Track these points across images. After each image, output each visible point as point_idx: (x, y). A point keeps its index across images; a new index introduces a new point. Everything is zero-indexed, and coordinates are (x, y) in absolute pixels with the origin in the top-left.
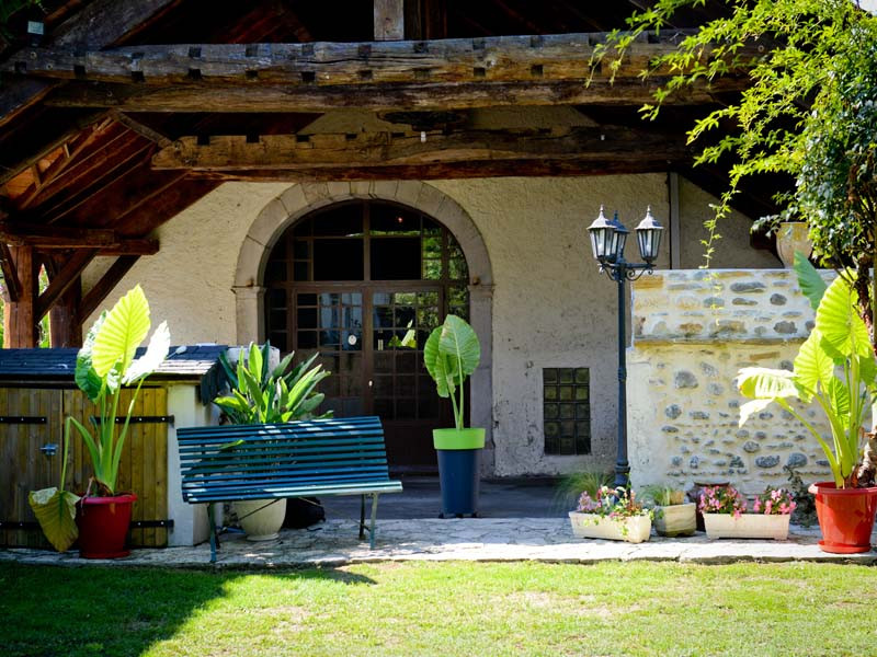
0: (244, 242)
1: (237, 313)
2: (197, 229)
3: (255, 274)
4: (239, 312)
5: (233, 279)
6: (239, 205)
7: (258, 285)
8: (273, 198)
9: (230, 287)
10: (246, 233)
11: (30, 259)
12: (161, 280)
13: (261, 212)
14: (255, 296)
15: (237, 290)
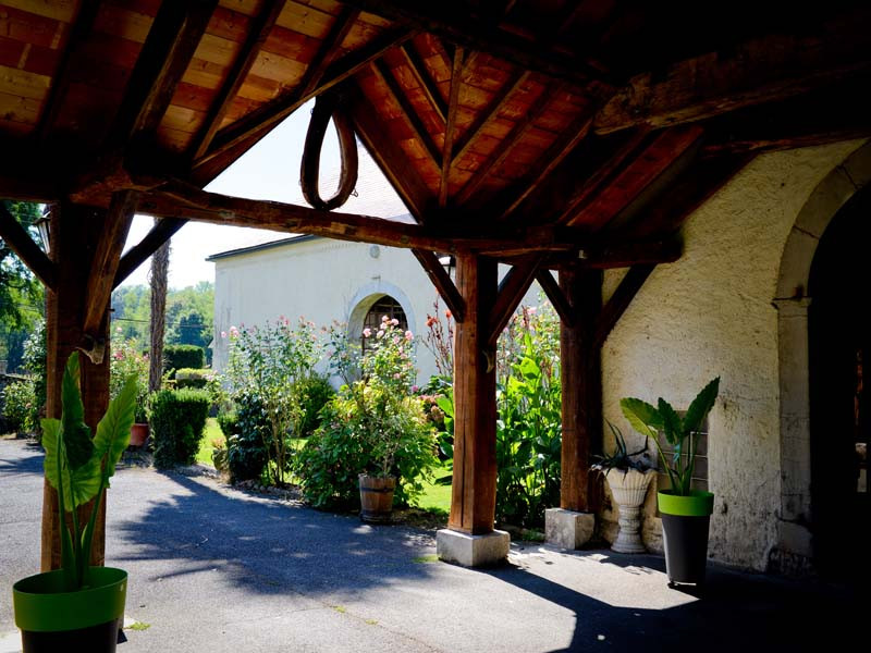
0: (789, 237)
1: (779, 336)
2: (729, 224)
3: (804, 281)
4: (782, 335)
5: (773, 289)
6: (783, 185)
7: (808, 296)
8: (833, 166)
9: (770, 301)
10: (793, 222)
11: (475, 271)
12: (684, 293)
13: (815, 190)
14: (805, 311)
15: (779, 304)
